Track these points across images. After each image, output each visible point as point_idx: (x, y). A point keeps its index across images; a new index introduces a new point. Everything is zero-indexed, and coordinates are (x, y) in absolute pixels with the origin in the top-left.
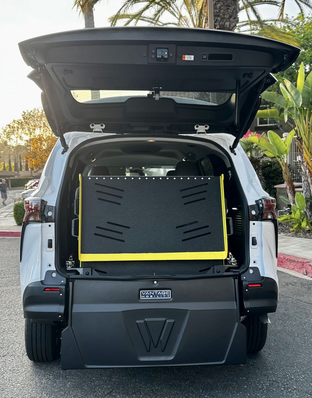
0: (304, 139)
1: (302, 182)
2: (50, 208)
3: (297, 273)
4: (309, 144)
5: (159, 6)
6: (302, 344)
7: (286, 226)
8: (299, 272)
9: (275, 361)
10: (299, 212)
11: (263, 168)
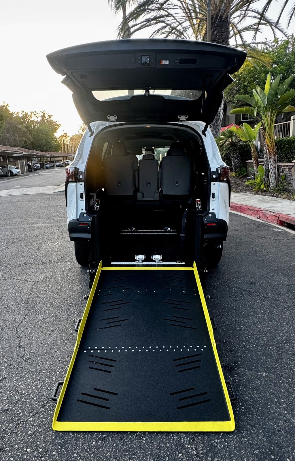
0: (267, 128)
1: (263, 158)
2: (81, 173)
3: (254, 217)
4: (270, 131)
5: (175, 35)
6: (245, 260)
7: (251, 188)
8: (255, 217)
9: (226, 270)
10: (260, 178)
11: (239, 149)
